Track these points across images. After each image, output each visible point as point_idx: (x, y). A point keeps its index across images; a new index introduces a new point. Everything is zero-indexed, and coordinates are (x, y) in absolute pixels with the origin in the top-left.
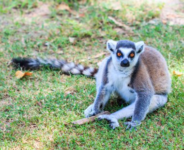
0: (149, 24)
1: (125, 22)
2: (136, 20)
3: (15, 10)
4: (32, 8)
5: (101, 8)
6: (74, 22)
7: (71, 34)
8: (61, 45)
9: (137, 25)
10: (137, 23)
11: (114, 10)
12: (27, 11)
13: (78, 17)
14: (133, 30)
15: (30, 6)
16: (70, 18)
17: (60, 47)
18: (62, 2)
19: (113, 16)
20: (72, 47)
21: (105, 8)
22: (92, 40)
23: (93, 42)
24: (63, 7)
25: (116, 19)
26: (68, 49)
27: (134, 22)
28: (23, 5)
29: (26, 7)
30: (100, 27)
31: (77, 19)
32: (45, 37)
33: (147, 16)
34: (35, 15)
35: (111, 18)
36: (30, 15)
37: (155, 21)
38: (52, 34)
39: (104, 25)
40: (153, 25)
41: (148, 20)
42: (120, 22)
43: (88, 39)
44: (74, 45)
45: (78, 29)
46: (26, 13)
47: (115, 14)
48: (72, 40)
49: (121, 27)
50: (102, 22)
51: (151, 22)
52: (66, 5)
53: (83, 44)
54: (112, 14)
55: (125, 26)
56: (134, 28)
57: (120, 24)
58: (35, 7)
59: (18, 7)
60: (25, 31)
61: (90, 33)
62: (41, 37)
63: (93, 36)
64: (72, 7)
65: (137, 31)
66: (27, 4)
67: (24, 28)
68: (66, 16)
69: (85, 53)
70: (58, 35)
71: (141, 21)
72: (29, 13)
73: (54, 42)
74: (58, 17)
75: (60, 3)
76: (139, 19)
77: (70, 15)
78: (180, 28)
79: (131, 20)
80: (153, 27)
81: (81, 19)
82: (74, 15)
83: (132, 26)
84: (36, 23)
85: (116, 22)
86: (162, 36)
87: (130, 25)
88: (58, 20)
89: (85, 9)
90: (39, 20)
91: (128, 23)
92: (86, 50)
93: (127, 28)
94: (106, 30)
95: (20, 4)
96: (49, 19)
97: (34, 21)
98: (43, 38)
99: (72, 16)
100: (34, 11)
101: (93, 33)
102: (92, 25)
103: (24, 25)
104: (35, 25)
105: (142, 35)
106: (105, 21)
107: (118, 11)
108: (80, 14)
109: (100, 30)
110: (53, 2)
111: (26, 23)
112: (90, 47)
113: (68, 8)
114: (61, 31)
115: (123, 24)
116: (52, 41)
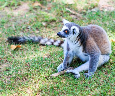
0: (92, 12)
1: (76, 11)
2: (83, 9)
3: (6, 8)
4: (17, 6)
5: (61, 3)
6: (44, 13)
7: (43, 20)
8: (38, 27)
9: (84, 13)
10: (84, 11)
11: (69, 4)
12: (14, 8)
13: (46, 9)
14: (82, 16)
15: (16, 5)
16: (42, 11)
17: (37, 29)
18: (36, 1)
19: (69, 8)
20: (45, 28)
21: (63, 3)
22: (57, 23)
23: (58, 24)
24: (37, 4)
25: (71, 9)
26: (42, 30)
27: (82, 10)
28: (11, 4)
29: (13, 5)
30: (61, 15)
31: (46, 11)
32: (27, 23)
33: (90, 7)
34: (19, 11)
35: (67, 9)
36: (17, 10)
37: (95, 9)
38: (31, 21)
39: (63, 14)
40: (94, 12)
41: (91, 9)
42: (73, 11)
43: (54, 23)
44: (46, 27)
45: (48, 17)
46: (14, 9)
47: (70, 7)
48: (44, 24)
49: (74, 14)
50: (62, 12)
51: (93, 10)
52: (39, 3)
53: (52, 26)
54: (67, 6)
55: (76, 13)
56: (83, 14)
57: (74, 13)
58: (19, 5)
59: (8, 6)
60: (14, 20)
61: (55, 19)
62: (24, 23)
63: (57, 21)
64: (42, 4)
65: (84, 16)
66: (14, 4)
67: (14, 18)
68: (39, 10)
69: (53, 31)
70: (35, 21)
71: (87, 10)
72: (16, 9)
73: (33, 26)
74: (34, 11)
75: (34, 2)
76: (85, 9)
77: (41, 9)
78: (112, 12)
79: (80, 10)
80: (94, 13)
81: (49, 11)
82: (44, 9)
83: (81, 13)
84: (20, 15)
85: (71, 12)
86: (101, 18)
88: (34, 12)
89: (50, 5)
90: (22, 13)
91: (79, 12)
92: (53, 30)
93: (78, 14)
94: (65, 17)
95: (9, 4)
96: (29, 12)
98: (25, 24)
99: (43, 9)
100: (18, 8)
101: (57, 19)
102: (56, 14)
103: (13, 16)
105: (88, 19)
106: (64, 11)
107: (71, 4)
108: (48, 8)
109: (61, 17)
110: (30, 2)
111: (14, 15)
112: (56, 28)
113: (39, 4)
114: (37, 19)
115: (75, 12)
116: (32, 25)
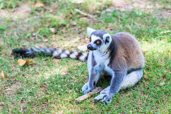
0: (107, 12)
2: (96, 10)
3: (3, 10)
5: (67, 2)
6: (51, 16)
7: (50, 25)
8: (45, 34)
9: (97, 14)
10: (98, 12)
11: (78, 4)
12: (13, 10)
13: (51, 11)
14: (96, 18)
15: (14, 6)
16: (46, 13)
17: (45, 36)
18: (38, 1)
19: (78, 8)
20: (54, 36)
21: (70, 2)
22: (68, 28)
23: (69, 30)
24: (39, 5)
25: (81, 10)
26: (51, 37)
27: (95, 11)
28: (8, 6)
29: (11, 7)
30: (71, 18)
31: (51, 13)
33: (103, 6)
34: (19, 13)
35: (77, 10)
36: (15, 13)
37: (110, 9)
38: (36, 27)
39: (73, 16)
40: (110, 12)
41: (105, 9)
42: (84, 12)
43: (64, 28)
44: (56, 34)
45: (55, 21)
46: (12, 12)
47: (79, 7)
48: (53, 30)
49: (86, 16)
50: (71, 13)
51: (108, 10)
52: (41, 3)
53: (62, 32)
54: (76, 6)
55: (89, 15)
56: (96, 16)
57: (85, 14)
58: (17, 6)
59: (4, 8)
60: (14, 26)
61: (65, 23)
62: (28, 30)
63: (68, 26)
64: (45, 3)
65: (99, 18)
66: (11, 5)
67: (13, 23)
68: (42, 12)
69: (65, 39)
70: (41, 27)
71: (100, 10)
72: (14, 11)
73: (39, 33)
74: (37, 13)
75: (36, 2)
76: (99, 8)
77: (45, 10)
78: (131, 13)
79: (92, 10)
80: (110, 14)
81: (54, 12)
82: (49, 10)
83: (94, 14)
84: (21, 19)
85: (82, 13)
86: (120, 20)
87: (93, 14)
88: (37, 15)
89: (54, 5)
90: (22, 16)
91: (91, 13)
92: (65, 37)
93: (91, 16)
94: (76, 20)
95: (6, 5)
96: (31, 15)
97: (19, 18)
98: (30, 31)
99: (47, 11)
100: (17, 10)
101: (68, 23)
102: (64, 16)
103: (12, 21)
104: (21, 21)
105: (104, 21)
106: (74, 13)
107: (80, 4)
108: (53, 9)
109: (71, 20)
110: (30, 2)
111: (13, 19)
112: (67, 35)
113: (42, 5)
114: (42, 24)
115: (87, 13)
116: (38, 32)
